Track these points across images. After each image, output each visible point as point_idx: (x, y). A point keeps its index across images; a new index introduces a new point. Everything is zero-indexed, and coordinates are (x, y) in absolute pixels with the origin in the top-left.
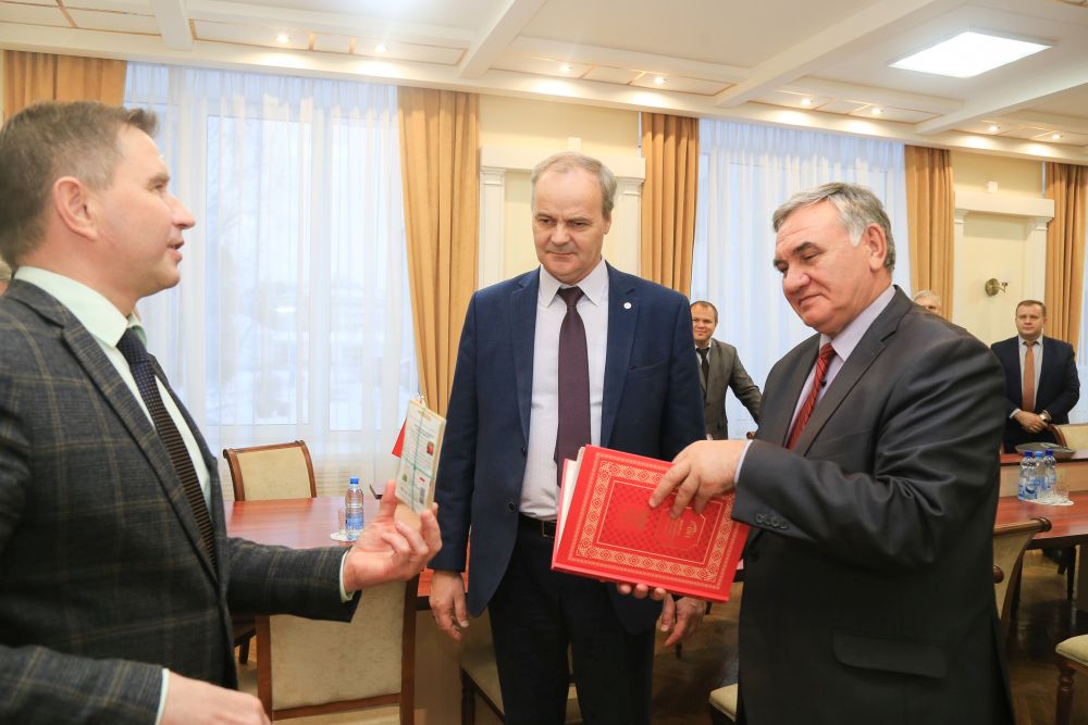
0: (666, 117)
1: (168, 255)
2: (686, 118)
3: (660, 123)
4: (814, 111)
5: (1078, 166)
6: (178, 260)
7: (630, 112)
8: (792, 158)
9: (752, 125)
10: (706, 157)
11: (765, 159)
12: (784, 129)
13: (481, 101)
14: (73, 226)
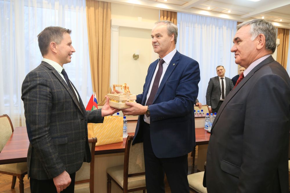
0: (167, 12)
1: (69, 57)
2: (173, 12)
3: (166, 14)
4: (211, 11)
5: (287, 29)
6: (70, 58)
7: (156, 10)
8: (204, 25)
9: (193, 15)
10: (179, 24)
11: (196, 25)
12: (202, 16)
13: (112, 5)
14: (53, 50)
